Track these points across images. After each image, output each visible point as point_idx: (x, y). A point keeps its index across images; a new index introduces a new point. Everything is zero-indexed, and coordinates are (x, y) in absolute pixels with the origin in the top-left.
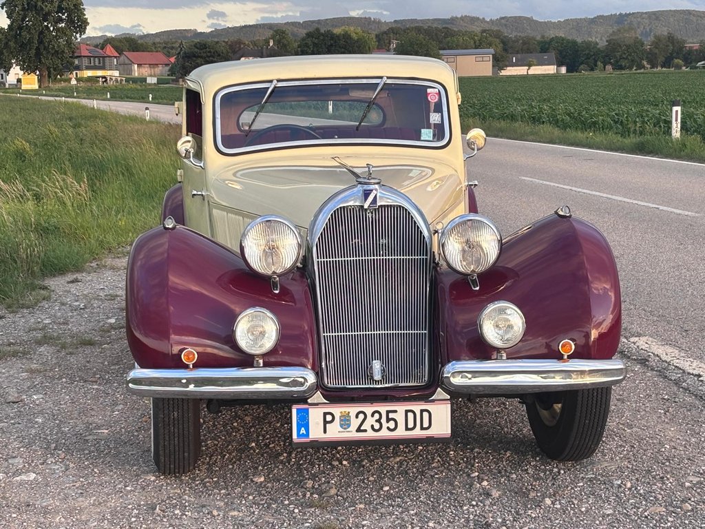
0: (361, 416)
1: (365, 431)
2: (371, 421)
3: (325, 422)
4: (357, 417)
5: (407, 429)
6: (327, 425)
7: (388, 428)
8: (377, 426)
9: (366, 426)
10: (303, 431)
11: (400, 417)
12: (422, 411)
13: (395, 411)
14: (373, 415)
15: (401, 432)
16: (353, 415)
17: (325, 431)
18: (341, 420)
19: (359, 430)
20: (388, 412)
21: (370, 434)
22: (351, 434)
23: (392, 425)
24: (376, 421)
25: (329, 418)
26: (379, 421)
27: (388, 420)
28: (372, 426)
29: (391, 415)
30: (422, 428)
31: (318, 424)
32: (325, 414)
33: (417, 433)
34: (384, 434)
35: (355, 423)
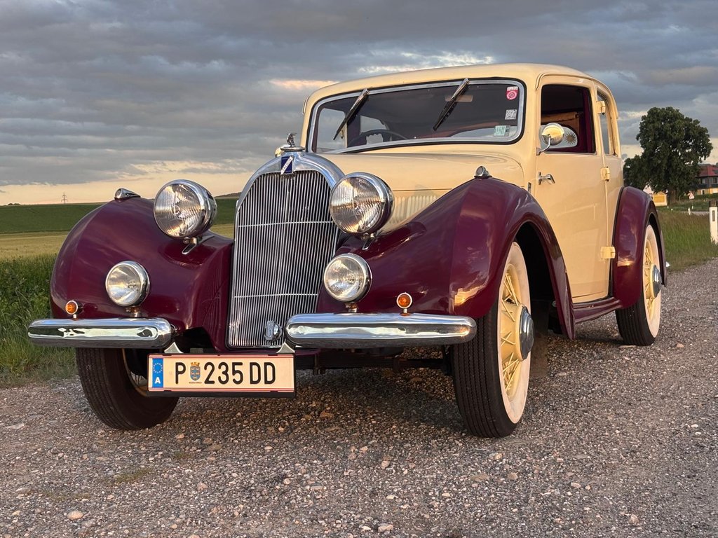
0: (210, 368)
1: (213, 382)
2: (218, 373)
3: (178, 373)
4: (205, 368)
5: (252, 382)
6: (179, 375)
7: (234, 380)
8: (224, 378)
9: (214, 378)
10: (158, 381)
11: (245, 369)
12: (266, 364)
13: (241, 364)
14: (220, 367)
15: (246, 386)
16: (202, 366)
17: (177, 382)
18: (192, 371)
19: (207, 381)
20: (234, 364)
21: (217, 386)
22: (200, 385)
23: (237, 377)
24: (223, 373)
25: (181, 368)
26: (225, 373)
27: (234, 372)
28: (219, 378)
29: (237, 368)
30: (266, 382)
31: (171, 374)
32: (178, 364)
33: (261, 386)
34: (231, 386)
35: (204, 374)
